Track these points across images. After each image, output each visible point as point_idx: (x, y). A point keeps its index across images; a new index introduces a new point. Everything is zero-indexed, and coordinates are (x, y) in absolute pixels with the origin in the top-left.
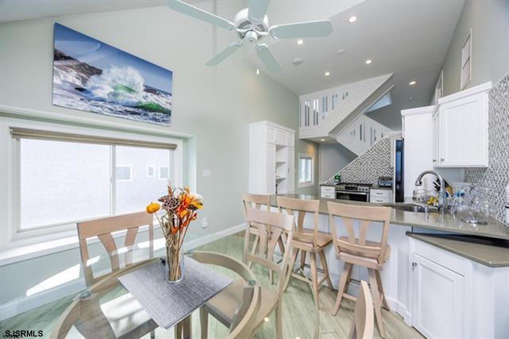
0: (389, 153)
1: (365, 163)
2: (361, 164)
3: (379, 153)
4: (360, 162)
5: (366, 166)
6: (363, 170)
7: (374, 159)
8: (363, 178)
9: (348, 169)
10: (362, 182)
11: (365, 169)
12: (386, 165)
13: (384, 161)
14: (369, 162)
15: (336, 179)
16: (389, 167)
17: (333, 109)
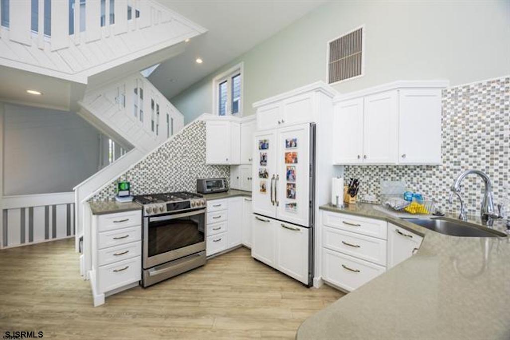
0: (204, 144)
1: (173, 157)
2: (167, 158)
3: (192, 142)
4: (164, 155)
5: (175, 161)
6: (170, 168)
7: (185, 151)
8: (169, 182)
9: (142, 166)
10: (168, 191)
11: (173, 167)
12: (201, 161)
13: (199, 154)
15: (121, 190)
16: (204, 164)
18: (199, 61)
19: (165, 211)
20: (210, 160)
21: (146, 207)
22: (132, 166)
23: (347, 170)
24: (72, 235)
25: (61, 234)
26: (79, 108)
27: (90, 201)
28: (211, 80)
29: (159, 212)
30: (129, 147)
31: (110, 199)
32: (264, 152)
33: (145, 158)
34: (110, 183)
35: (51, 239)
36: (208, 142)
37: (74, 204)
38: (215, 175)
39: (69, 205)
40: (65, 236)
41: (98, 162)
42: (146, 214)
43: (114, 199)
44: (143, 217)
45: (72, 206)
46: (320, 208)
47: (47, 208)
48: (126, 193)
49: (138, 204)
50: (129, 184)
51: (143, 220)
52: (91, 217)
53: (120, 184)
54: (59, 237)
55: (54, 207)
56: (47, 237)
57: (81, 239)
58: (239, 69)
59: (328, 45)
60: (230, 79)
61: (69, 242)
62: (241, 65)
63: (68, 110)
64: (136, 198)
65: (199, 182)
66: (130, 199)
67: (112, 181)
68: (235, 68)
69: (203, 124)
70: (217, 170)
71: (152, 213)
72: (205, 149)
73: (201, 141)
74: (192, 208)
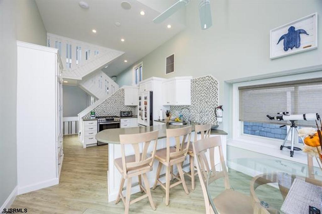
0: (124, 97)
1: (111, 103)
2: (108, 103)
3: (119, 97)
4: (108, 102)
5: (112, 104)
6: (110, 107)
8: (109, 112)
9: (99, 106)
10: (109, 115)
11: (111, 107)
12: (123, 104)
13: (121, 102)
14: (113, 102)
15: (92, 114)
16: (124, 106)
17: (87, 59)
18: (126, 61)
19: (105, 121)
20: (126, 104)
21: (99, 119)
22: (96, 107)
23: (171, 107)
24: (77, 133)
25: (74, 132)
26: (79, 85)
27: (83, 118)
28: (132, 68)
29: (103, 121)
30: (98, 99)
31: (89, 118)
32: (140, 101)
33: (100, 103)
34: (89, 112)
35: (70, 134)
36: (125, 96)
37: (78, 121)
38: (128, 109)
39: (76, 122)
40: (75, 133)
41: (87, 105)
42: (99, 122)
43: (90, 118)
44: (98, 123)
45: (77, 122)
46: (155, 121)
47: (69, 122)
48: (94, 115)
49: (97, 119)
50: (94, 112)
51: (98, 124)
52: (83, 122)
53: (92, 113)
54: (73, 134)
55: (71, 122)
56: (69, 133)
57: (80, 133)
58: (141, 64)
59: (166, 59)
60: (139, 68)
61: (76, 135)
62: (142, 63)
63: (76, 85)
64: (96, 117)
65: (121, 112)
66: (95, 118)
67: (90, 111)
68: (140, 64)
69: (123, 90)
70: (129, 108)
71: (101, 122)
72: (124, 100)
73: (122, 96)
74: (115, 121)
